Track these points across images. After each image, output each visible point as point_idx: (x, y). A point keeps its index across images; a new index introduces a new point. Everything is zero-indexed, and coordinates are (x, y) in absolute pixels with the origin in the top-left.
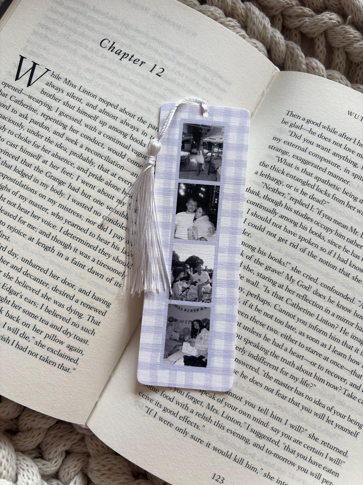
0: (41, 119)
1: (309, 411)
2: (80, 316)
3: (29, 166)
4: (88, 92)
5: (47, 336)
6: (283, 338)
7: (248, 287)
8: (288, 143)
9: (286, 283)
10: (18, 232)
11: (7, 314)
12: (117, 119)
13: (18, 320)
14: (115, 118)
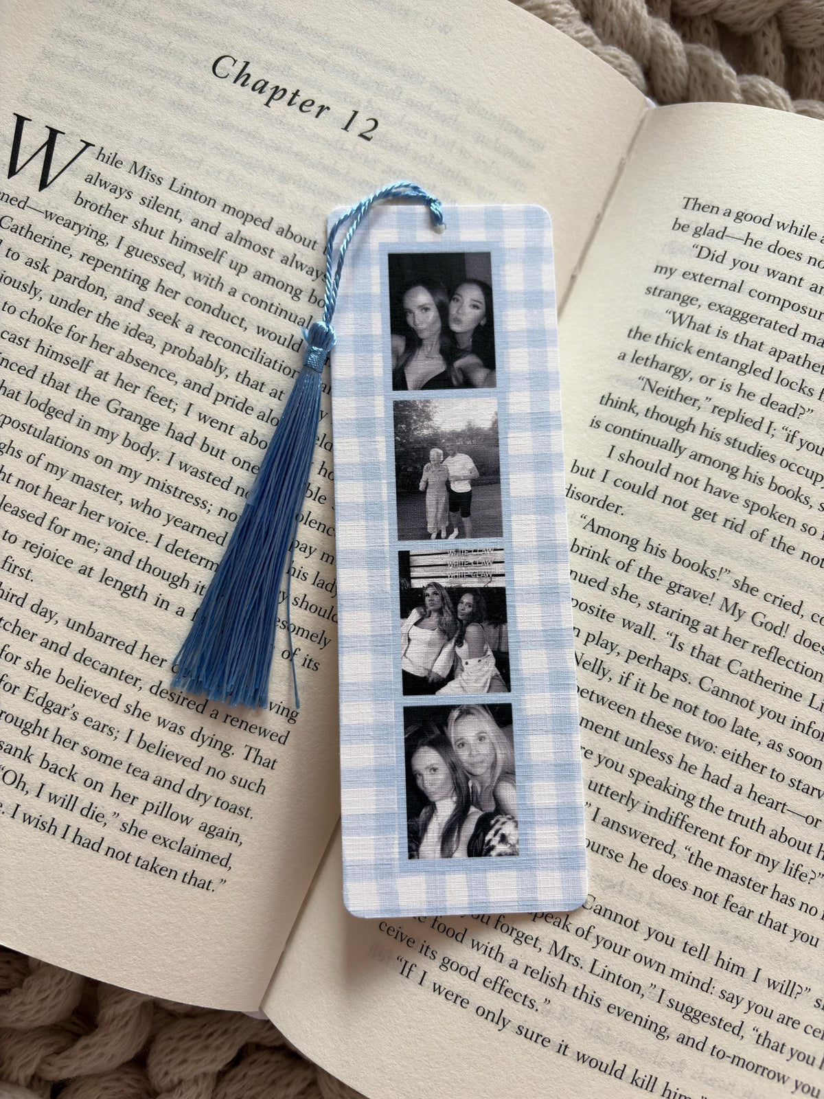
0: (81, 269)
1: (811, 940)
2: (226, 750)
3: (63, 387)
4: (194, 192)
5: (149, 807)
6: (728, 762)
7: (627, 640)
8: (694, 277)
9: (723, 620)
10: (52, 555)
11: (45, 763)
12: (273, 255)
13: (71, 776)
14: (267, 251)
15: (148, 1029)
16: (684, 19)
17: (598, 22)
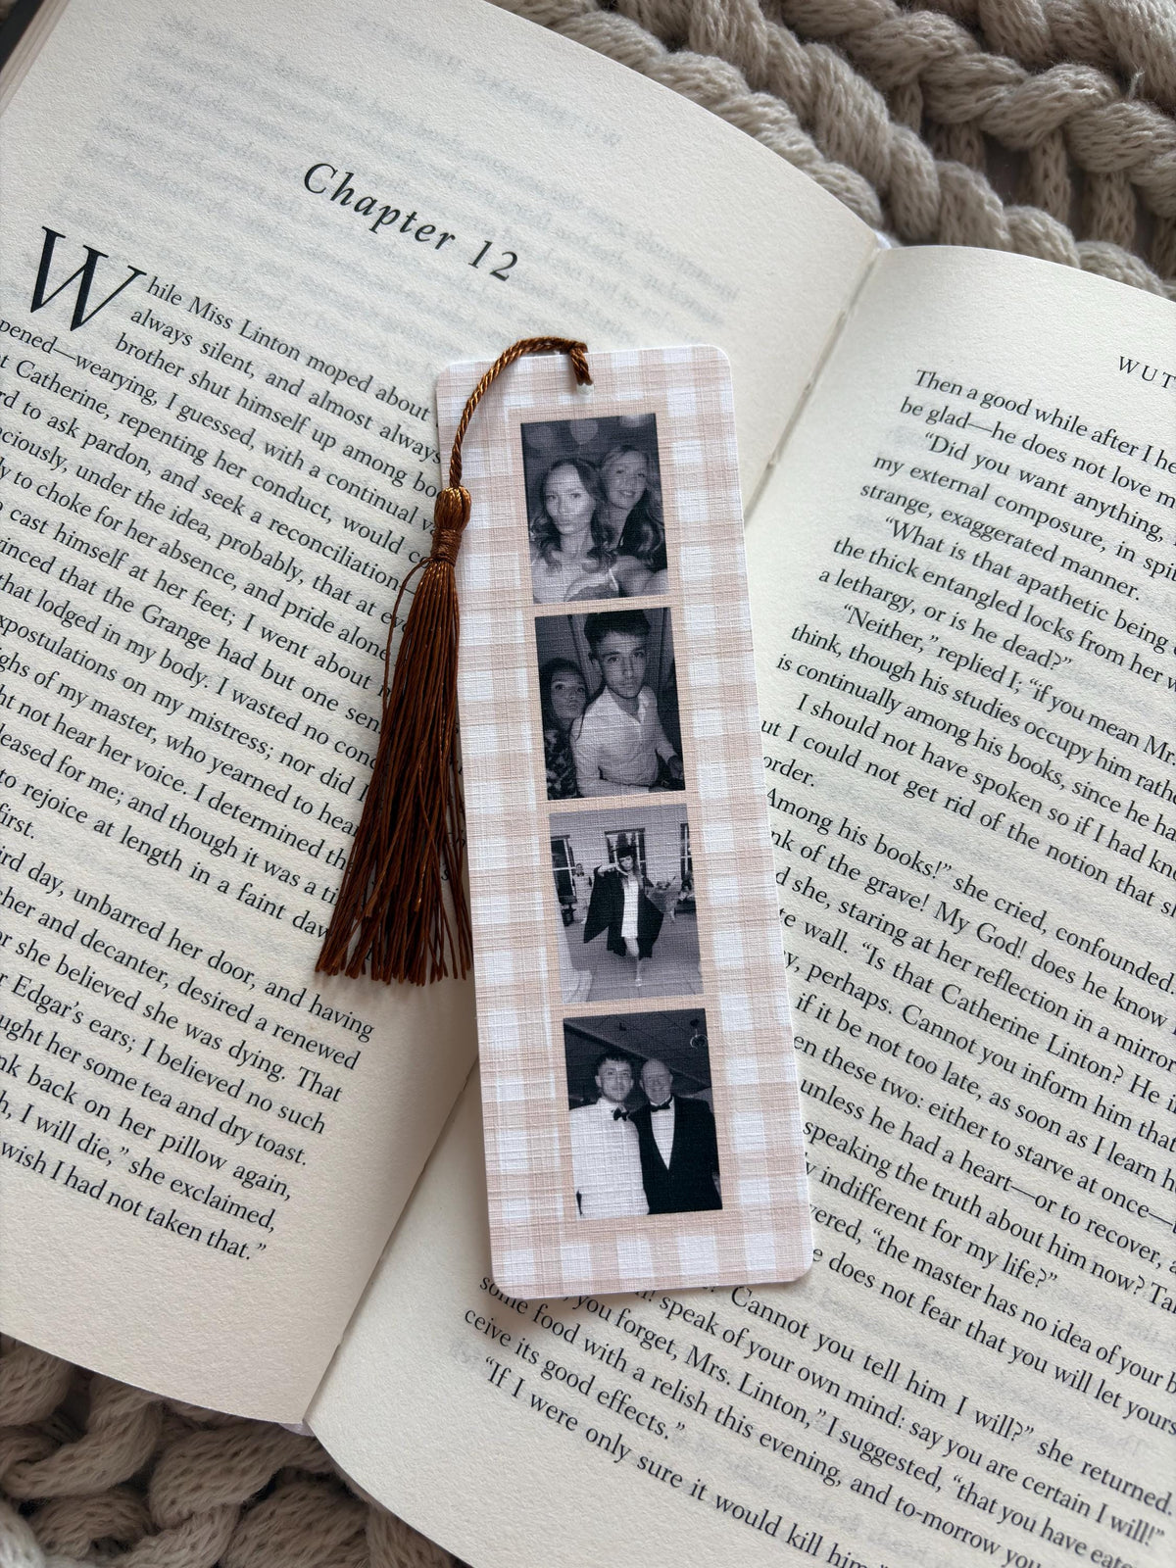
0: (120, 434)
1: (1036, 1363)
2: (274, 1072)
3: (88, 587)
4: (272, 339)
5: (169, 1143)
6: (936, 1119)
7: (814, 952)
8: (926, 475)
9: (939, 932)
10: (60, 805)
11: (35, 1078)
12: (369, 425)
13: (68, 1097)
14: (362, 420)
15: (154, 1439)
16: (941, 127)
17: (822, 130)
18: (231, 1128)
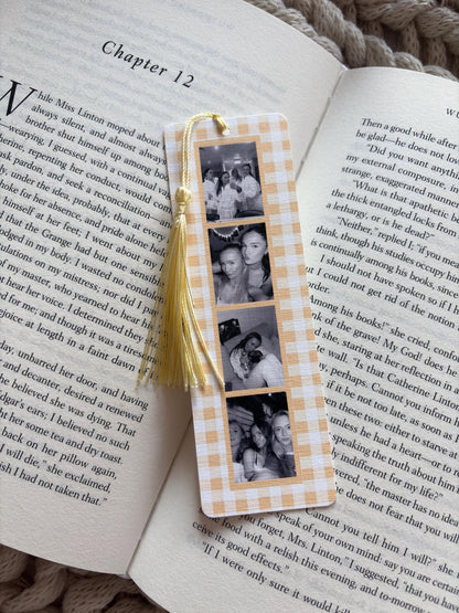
0: (29, 158)
1: (435, 532)
2: (107, 425)
3: (19, 223)
4: (92, 116)
5: (64, 457)
6: (388, 431)
7: (332, 363)
8: (369, 162)
9: (385, 352)
10: (11, 316)
11: (5, 433)
12: (135, 150)
13: (20, 440)
14: (132, 148)
15: (64, 584)
16: (364, 22)
17: (316, 23)
18: (90, 450)
